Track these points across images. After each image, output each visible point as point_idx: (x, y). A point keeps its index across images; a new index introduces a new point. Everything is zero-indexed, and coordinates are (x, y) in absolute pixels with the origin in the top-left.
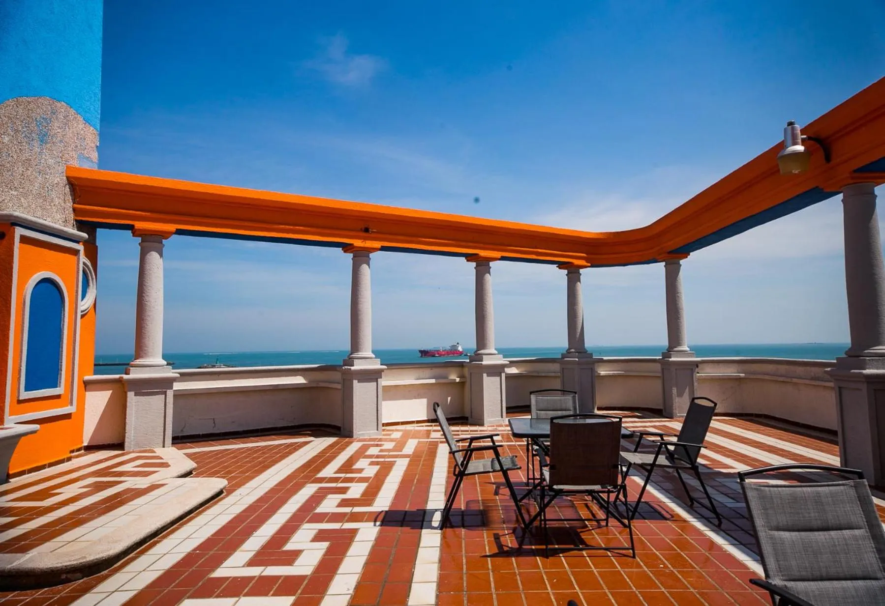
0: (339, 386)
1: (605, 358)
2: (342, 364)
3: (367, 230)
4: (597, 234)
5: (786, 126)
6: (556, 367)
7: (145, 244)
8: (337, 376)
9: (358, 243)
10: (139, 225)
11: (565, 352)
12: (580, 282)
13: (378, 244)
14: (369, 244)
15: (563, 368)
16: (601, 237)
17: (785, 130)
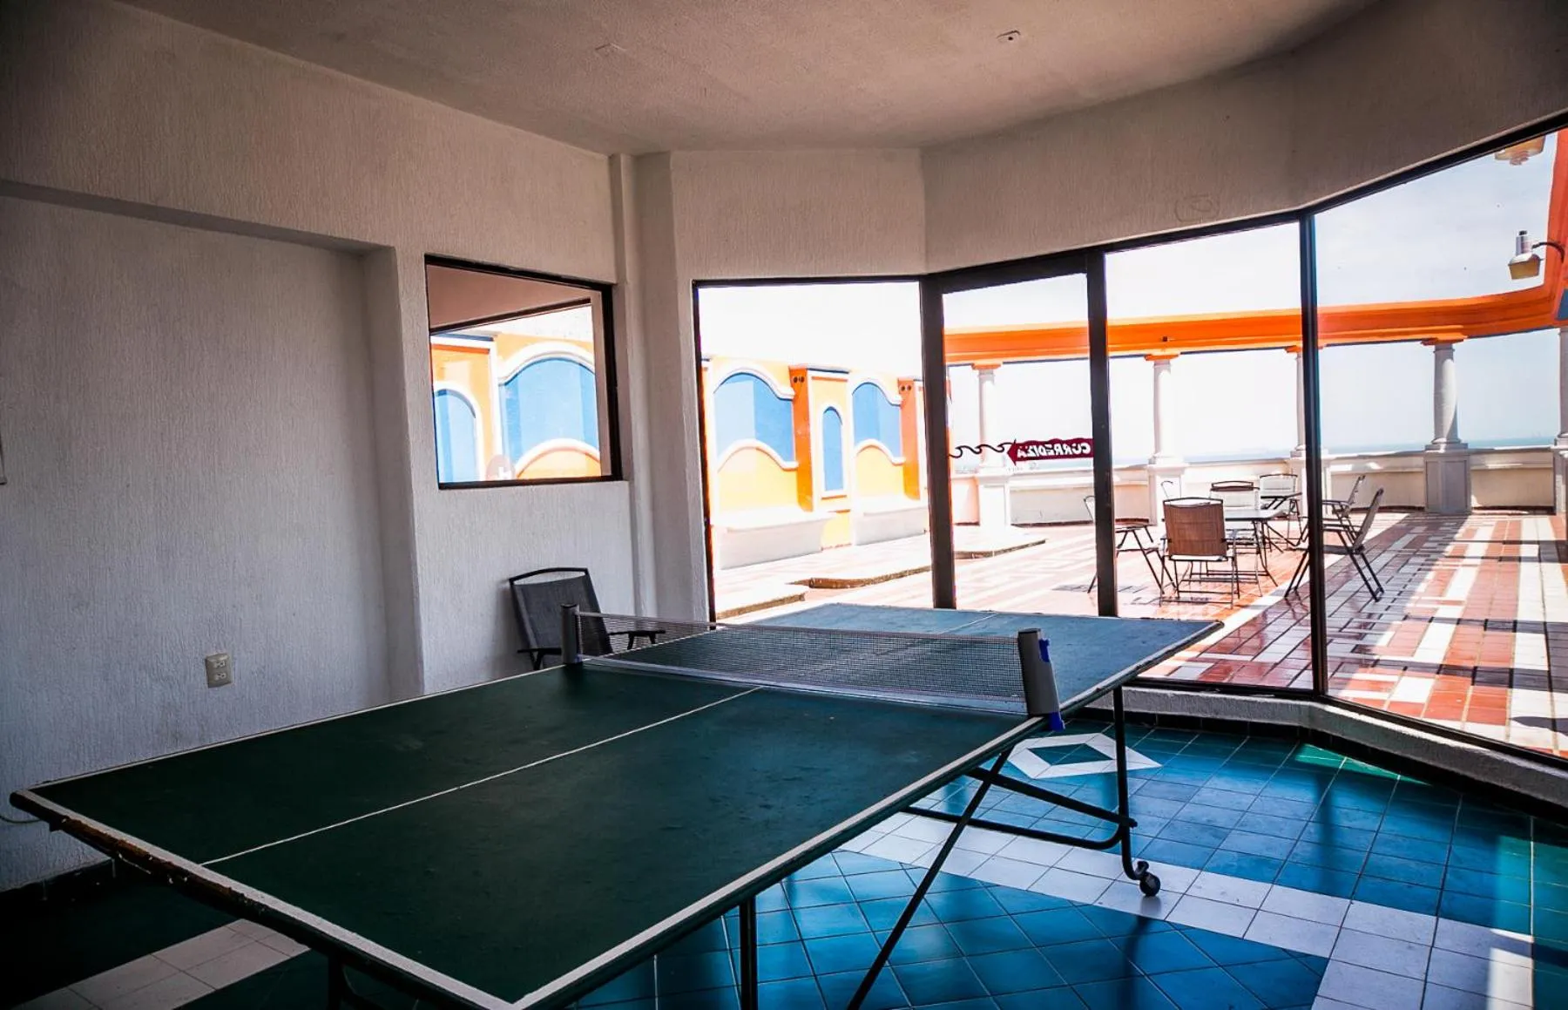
0: (1147, 483)
1: (1497, 448)
2: (1147, 463)
3: (1165, 339)
4: (1478, 298)
5: (1518, 234)
6: (1419, 461)
7: (982, 376)
8: (1144, 474)
9: (1157, 352)
10: (978, 362)
11: (1430, 444)
12: (1452, 359)
13: (1176, 351)
14: (1169, 352)
15: (1427, 463)
16: (1484, 301)
17: (1517, 238)
